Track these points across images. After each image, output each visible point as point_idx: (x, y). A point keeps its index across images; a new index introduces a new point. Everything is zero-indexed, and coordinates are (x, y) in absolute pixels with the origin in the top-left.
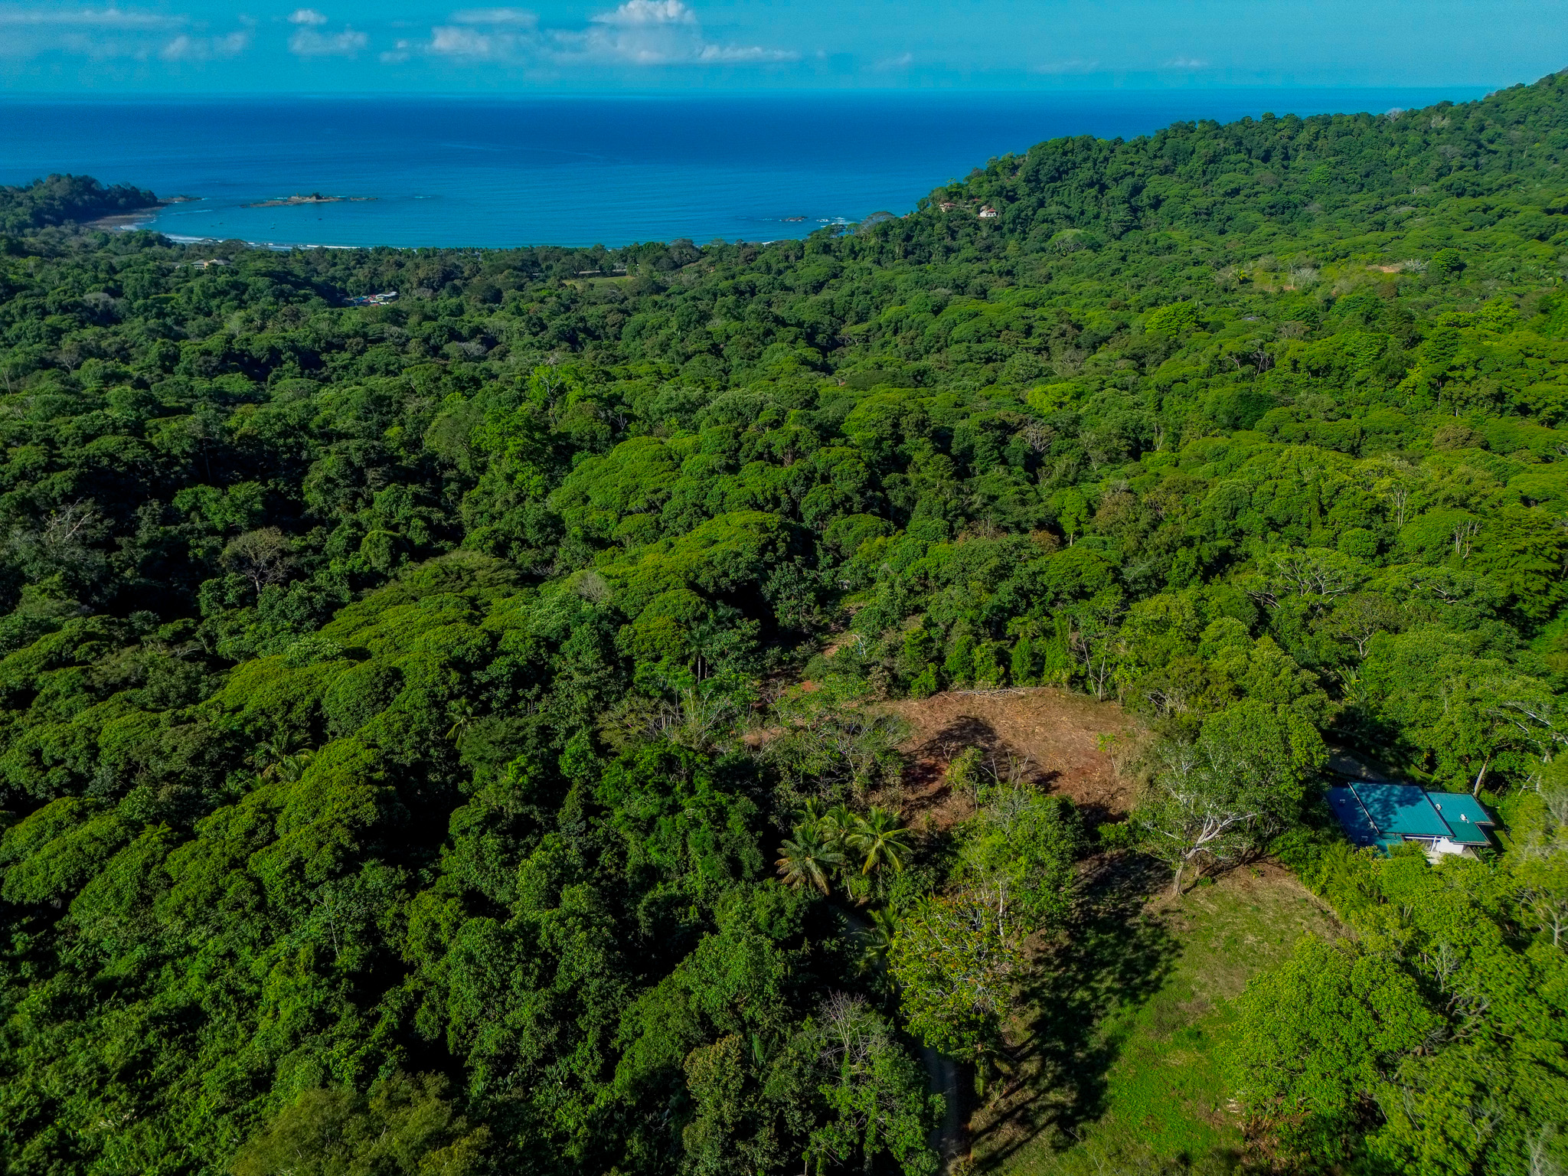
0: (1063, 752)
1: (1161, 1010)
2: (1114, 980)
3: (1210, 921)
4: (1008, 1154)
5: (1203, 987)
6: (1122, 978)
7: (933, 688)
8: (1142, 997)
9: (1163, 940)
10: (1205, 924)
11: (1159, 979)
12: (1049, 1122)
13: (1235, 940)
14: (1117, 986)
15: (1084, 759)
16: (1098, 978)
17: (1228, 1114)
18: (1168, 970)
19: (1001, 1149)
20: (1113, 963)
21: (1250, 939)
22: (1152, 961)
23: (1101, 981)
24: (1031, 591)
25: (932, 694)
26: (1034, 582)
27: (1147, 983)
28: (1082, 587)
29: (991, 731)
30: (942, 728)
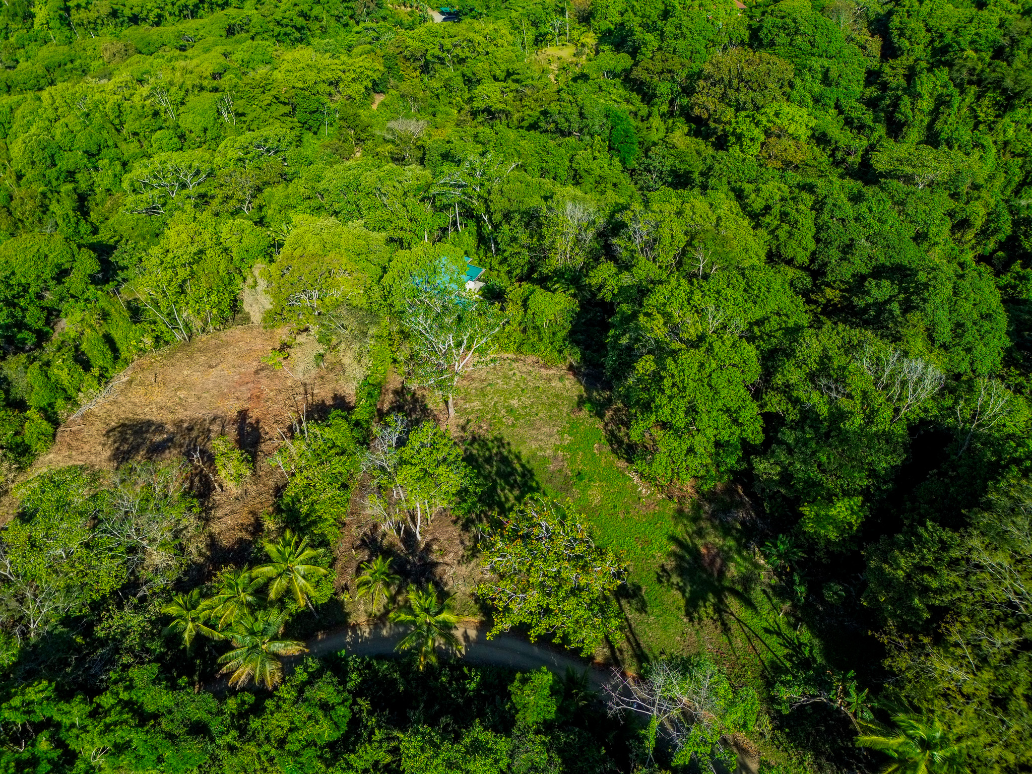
0: (223, 396)
1: (550, 480)
2: (511, 491)
3: (488, 413)
4: (638, 645)
5: (541, 448)
6: (512, 487)
7: (51, 430)
8: (534, 484)
9: (490, 444)
10: (489, 416)
11: (523, 466)
12: (618, 601)
13: (510, 410)
14: (516, 492)
15: (243, 388)
16: (503, 499)
17: (649, 497)
18: (518, 457)
19: (633, 649)
20: (494, 481)
21: (514, 402)
22: (504, 460)
23: (507, 499)
24: (14, 296)
25: (54, 436)
26: (9, 286)
27: (523, 475)
28: (58, 266)
29: (149, 423)
30: (108, 453)
